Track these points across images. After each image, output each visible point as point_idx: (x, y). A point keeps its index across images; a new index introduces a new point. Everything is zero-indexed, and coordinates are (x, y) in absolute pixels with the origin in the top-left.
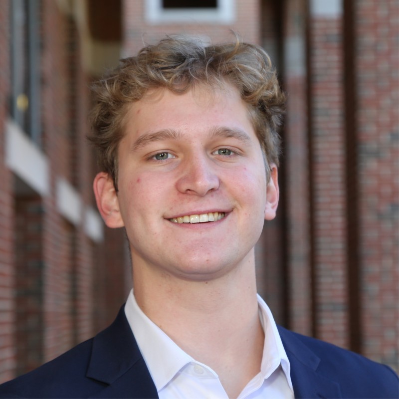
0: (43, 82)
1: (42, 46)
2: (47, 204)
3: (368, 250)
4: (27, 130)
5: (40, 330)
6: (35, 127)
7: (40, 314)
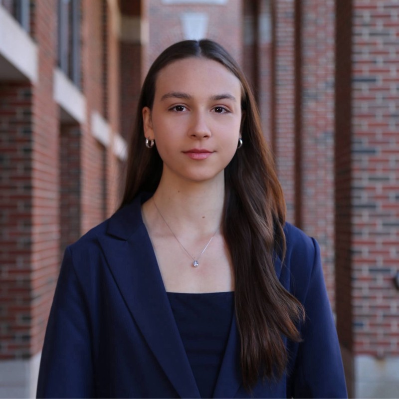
0: (81, 43)
1: (81, 18)
2: (84, 129)
3: (307, 164)
4: (70, 76)
5: (78, 216)
6: (76, 75)
7: (78, 206)
